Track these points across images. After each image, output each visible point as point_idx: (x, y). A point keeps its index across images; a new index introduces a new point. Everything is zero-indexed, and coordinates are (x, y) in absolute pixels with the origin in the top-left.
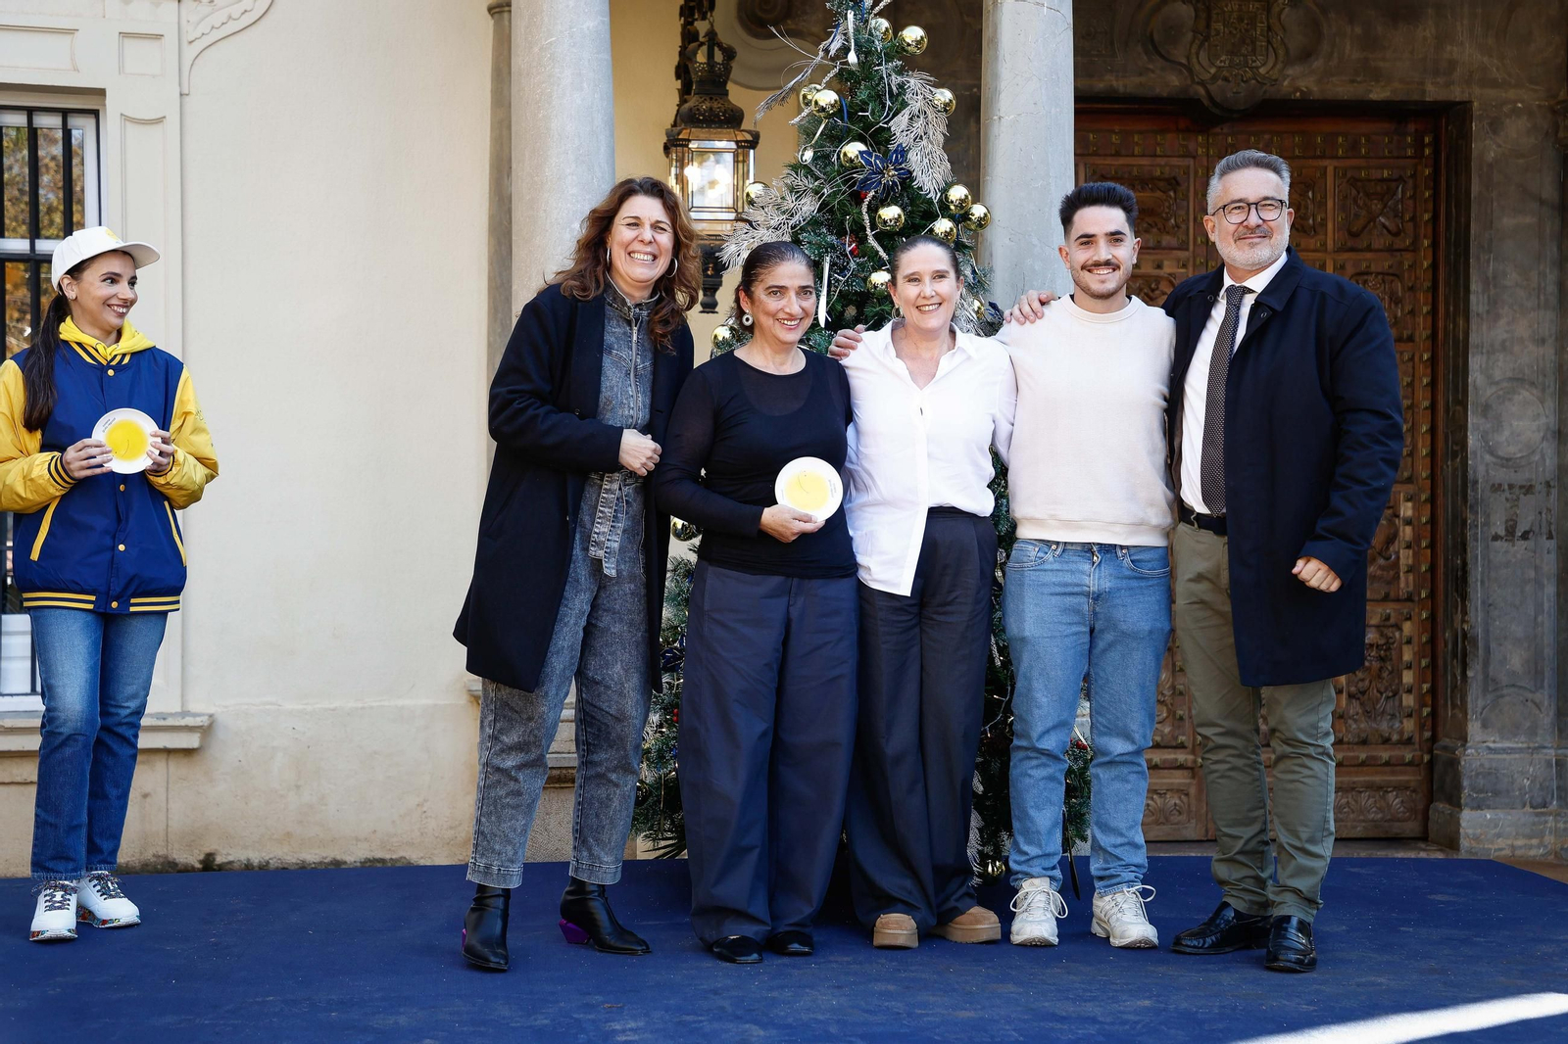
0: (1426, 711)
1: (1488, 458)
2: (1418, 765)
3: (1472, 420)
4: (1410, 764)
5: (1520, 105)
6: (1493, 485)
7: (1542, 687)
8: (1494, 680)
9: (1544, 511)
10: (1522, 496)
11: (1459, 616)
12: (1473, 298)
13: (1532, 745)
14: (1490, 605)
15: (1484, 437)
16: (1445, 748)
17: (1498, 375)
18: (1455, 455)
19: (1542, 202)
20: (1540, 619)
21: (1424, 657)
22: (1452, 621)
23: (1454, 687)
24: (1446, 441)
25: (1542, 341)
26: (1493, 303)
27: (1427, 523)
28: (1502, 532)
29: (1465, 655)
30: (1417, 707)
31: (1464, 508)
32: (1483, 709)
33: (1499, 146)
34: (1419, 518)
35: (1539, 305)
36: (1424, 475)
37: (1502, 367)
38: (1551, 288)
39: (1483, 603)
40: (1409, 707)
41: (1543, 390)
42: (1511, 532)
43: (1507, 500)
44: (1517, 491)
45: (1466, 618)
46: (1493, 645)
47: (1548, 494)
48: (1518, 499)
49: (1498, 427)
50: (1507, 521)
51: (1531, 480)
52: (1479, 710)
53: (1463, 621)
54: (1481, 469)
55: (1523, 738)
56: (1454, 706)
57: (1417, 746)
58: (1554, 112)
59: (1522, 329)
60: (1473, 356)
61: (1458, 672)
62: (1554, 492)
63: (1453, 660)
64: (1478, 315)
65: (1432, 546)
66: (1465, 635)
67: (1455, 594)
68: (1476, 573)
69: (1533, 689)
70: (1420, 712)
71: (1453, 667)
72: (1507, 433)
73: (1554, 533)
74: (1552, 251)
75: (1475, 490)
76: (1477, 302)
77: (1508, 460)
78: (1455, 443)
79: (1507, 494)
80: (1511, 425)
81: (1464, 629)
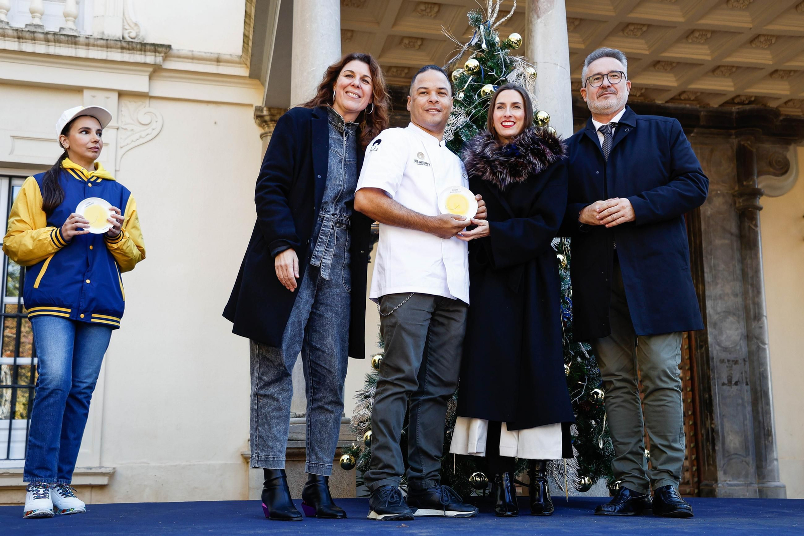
0: (694, 468)
1: (717, 347)
2: (692, 495)
3: (709, 330)
4: (689, 494)
5: (719, 192)
6: (721, 360)
7: (749, 455)
8: (728, 452)
9: (744, 373)
10: (733, 365)
11: (709, 421)
12: (706, 275)
13: (747, 483)
14: (723, 416)
15: (715, 337)
16: (707, 485)
17: (719, 310)
18: (701, 347)
19: (732, 234)
20: (745, 423)
21: (692, 442)
22: (705, 425)
23: (708, 456)
24: (696, 341)
25: (736, 295)
26: (715, 277)
27: (689, 380)
28: (726, 382)
29: (713, 439)
30: (690, 466)
31: (708, 371)
32: (724, 465)
33: (712, 209)
34: (685, 378)
35: (734, 279)
36: (687, 357)
37: (721, 306)
38: (738, 272)
39: (720, 414)
40: (687, 466)
41: (739, 317)
42: (730, 381)
43: (727, 367)
44: (731, 362)
45: (713, 422)
46: (725, 434)
47: (745, 364)
48: (732, 366)
49: (721, 333)
50: (728, 377)
51: (736, 358)
52: (722, 465)
53: (711, 423)
54: (715, 352)
55: (742, 480)
56: (709, 465)
57: (691, 485)
58: (734, 196)
59: (728, 289)
60: (708, 301)
61: (710, 448)
62: (747, 363)
63: (706, 443)
64: (708, 282)
65: (693, 390)
66: (713, 430)
67: (706, 412)
68: (717, 400)
69: (745, 455)
70: (692, 469)
71: (707, 446)
72: (725, 336)
73: (749, 383)
74: (737, 255)
75: (713, 362)
76: (708, 277)
77: (726, 348)
78: (701, 341)
79: (727, 364)
80: (726, 332)
81: (712, 428)
